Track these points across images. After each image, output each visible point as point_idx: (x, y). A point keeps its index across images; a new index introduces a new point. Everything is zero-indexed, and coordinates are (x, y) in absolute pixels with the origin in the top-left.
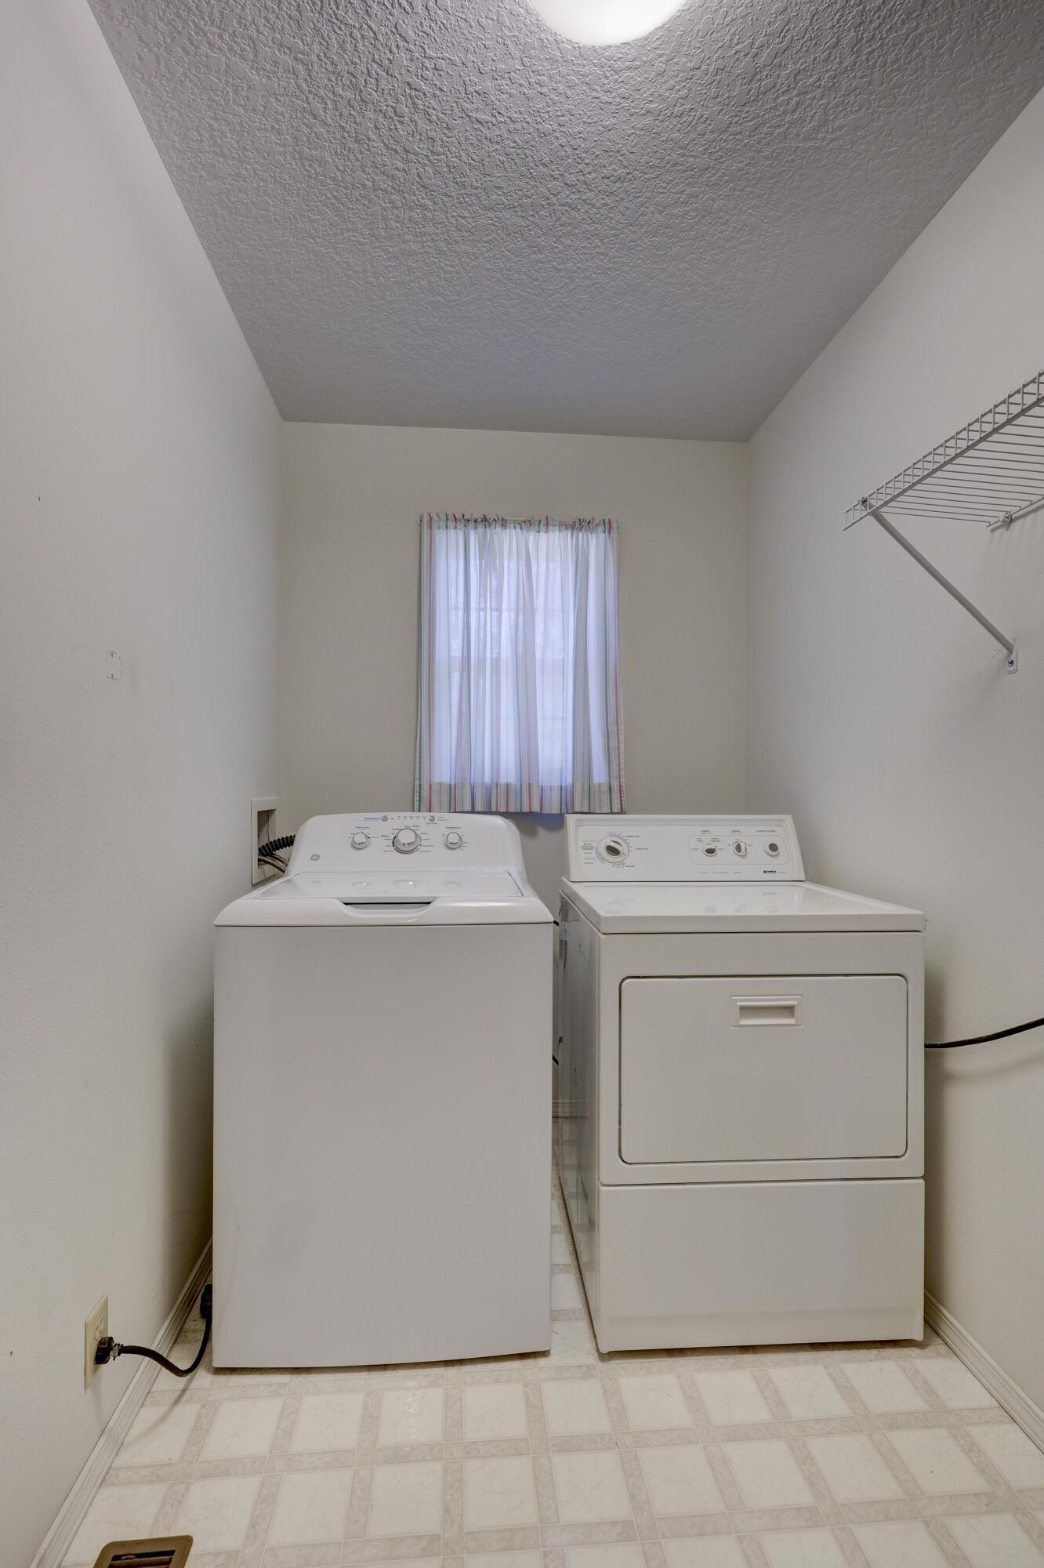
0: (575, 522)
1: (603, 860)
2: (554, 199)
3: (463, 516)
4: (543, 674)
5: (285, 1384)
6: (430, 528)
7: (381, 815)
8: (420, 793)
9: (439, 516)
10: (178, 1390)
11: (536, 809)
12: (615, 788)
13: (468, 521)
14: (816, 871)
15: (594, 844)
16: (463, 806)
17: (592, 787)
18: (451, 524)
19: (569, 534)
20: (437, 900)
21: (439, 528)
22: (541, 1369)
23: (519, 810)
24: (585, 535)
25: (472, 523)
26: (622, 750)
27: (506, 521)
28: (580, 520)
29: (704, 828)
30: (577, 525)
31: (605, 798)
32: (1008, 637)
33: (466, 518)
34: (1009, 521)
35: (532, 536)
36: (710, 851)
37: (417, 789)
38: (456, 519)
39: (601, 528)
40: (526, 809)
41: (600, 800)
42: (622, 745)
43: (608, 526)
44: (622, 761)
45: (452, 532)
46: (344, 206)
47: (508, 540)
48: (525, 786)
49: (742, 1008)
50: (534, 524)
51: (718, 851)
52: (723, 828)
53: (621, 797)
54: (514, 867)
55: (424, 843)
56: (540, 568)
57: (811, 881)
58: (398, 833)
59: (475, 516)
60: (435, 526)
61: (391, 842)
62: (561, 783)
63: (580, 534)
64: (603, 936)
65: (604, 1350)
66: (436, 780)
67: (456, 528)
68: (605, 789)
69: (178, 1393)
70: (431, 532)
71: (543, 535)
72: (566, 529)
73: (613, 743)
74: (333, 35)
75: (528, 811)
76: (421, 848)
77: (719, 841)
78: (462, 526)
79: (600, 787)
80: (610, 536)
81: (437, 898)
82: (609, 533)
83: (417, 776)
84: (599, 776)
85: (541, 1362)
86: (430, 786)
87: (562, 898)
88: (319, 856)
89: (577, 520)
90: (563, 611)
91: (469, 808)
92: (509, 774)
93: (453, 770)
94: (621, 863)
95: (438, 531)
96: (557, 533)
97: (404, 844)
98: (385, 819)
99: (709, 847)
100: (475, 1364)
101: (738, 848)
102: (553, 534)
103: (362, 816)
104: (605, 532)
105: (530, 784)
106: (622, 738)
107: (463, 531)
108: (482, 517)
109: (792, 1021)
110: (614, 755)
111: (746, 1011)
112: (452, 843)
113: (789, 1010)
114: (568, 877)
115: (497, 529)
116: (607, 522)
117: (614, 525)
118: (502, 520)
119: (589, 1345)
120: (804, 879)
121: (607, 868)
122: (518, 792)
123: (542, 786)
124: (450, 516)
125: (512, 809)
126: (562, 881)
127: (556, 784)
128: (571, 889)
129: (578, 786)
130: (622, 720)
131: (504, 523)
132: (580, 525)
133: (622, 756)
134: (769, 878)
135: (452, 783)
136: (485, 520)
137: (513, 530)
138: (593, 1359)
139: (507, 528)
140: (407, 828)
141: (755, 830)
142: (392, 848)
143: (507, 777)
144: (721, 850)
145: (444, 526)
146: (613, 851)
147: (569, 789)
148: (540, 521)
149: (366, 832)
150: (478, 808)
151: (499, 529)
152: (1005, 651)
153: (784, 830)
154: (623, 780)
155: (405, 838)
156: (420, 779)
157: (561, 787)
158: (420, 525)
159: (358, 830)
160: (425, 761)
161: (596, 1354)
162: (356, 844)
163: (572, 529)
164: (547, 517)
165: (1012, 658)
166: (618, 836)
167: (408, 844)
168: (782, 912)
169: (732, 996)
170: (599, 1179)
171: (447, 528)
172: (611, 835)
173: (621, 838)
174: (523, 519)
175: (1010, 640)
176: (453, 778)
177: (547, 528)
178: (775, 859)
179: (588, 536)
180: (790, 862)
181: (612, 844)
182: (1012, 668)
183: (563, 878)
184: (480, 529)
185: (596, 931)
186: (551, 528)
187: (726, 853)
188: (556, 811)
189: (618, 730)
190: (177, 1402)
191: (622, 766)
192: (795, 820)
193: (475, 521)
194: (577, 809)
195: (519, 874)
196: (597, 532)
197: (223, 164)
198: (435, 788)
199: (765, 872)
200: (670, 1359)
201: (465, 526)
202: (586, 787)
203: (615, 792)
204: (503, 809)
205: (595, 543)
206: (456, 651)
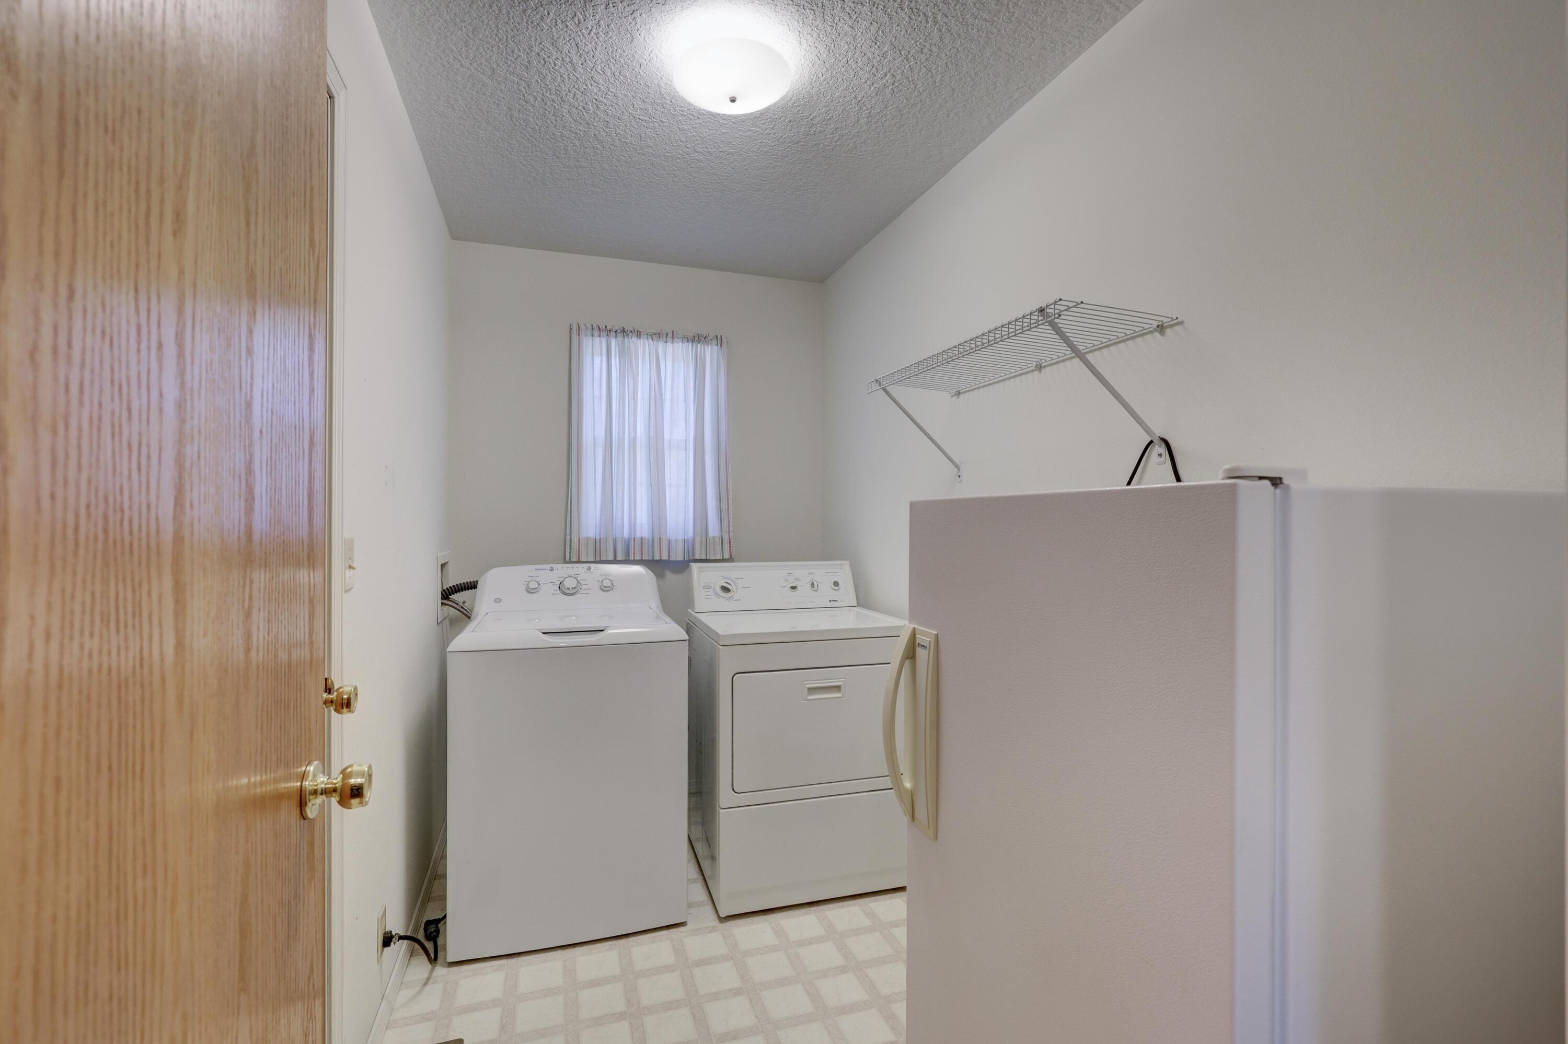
0: (694, 336)
1: (718, 596)
2: (687, 156)
3: (606, 327)
4: (670, 449)
5: (504, 964)
6: (579, 335)
7: (548, 566)
8: (571, 546)
9: (586, 326)
10: (423, 979)
11: (665, 557)
12: (726, 540)
13: (610, 331)
14: (864, 600)
15: (712, 585)
16: (607, 555)
17: (708, 539)
18: (596, 333)
19: (690, 345)
20: (609, 628)
21: (586, 336)
22: (682, 932)
23: (651, 558)
24: (702, 346)
25: (613, 334)
26: (731, 512)
27: (640, 332)
28: (698, 334)
29: (791, 571)
30: (696, 339)
31: (719, 548)
32: (957, 461)
33: (608, 328)
34: (958, 393)
35: (661, 345)
36: (793, 588)
37: (568, 543)
38: (599, 329)
39: (715, 342)
40: (657, 557)
41: (714, 550)
42: (731, 508)
43: (719, 340)
44: (731, 520)
45: (597, 339)
46: (536, 140)
47: (642, 347)
48: (656, 540)
49: (809, 689)
50: (663, 337)
51: (799, 588)
52: (802, 571)
53: (730, 547)
54: (654, 603)
55: (583, 587)
56: (667, 369)
57: (862, 606)
58: (564, 580)
59: (616, 328)
60: (582, 333)
61: (558, 587)
62: (684, 536)
63: (699, 345)
64: (721, 647)
65: (723, 915)
66: (584, 535)
67: (600, 336)
68: (718, 541)
69: (424, 981)
70: (579, 339)
71: (670, 345)
72: (688, 341)
73: (724, 506)
74: (549, 74)
75: (659, 559)
76: (582, 591)
77: (800, 580)
78: (605, 335)
79: (714, 538)
80: (721, 348)
81: (608, 627)
82: (721, 346)
83: (568, 532)
84: (714, 530)
85: (682, 929)
86: (579, 539)
87: (688, 624)
88: (500, 600)
89: (696, 335)
90: (685, 401)
91: (611, 558)
92: (643, 529)
93: (598, 526)
94: (732, 598)
95: (585, 338)
96: (681, 344)
97: (569, 589)
98: (552, 570)
99: (793, 585)
100: (636, 936)
101: (813, 585)
102: (677, 345)
103: (533, 567)
104: (717, 345)
105: (660, 538)
106: (731, 502)
107: (605, 339)
108: (621, 329)
109: (839, 695)
110: (725, 514)
111: (812, 690)
112: (605, 587)
113: (838, 688)
114: (693, 609)
115: (633, 339)
116: (719, 337)
117: (724, 340)
118: (637, 332)
119: (713, 916)
120: (856, 605)
121: (722, 602)
122: (651, 544)
123: (669, 540)
124: (595, 327)
125: (645, 558)
126: (689, 612)
127: (681, 537)
128: (696, 618)
129: (698, 539)
130: (731, 488)
131: (639, 335)
132: (698, 338)
133: (731, 516)
134: (834, 605)
135: (598, 538)
136: (623, 331)
137: (646, 340)
138: (715, 922)
139: (641, 338)
140: (570, 576)
141: (824, 572)
142: (559, 592)
143: (641, 532)
144: (801, 586)
145: (591, 335)
146: (726, 589)
147: (690, 541)
148: (667, 334)
149: (537, 579)
150: (619, 558)
151: (634, 339)
152: (956, 470)
153: (842, 571)
154: (731, 534)
155: (570, 583)
156: (570, 535)
157: (684, 539)
158: (570, 332)
159: (530, 579)
160: (575, 520)
161: (718, 919)
162: (529, 588)
163: (692, 342)
164: (673, 331)
165: (960, 474)
166: (727, 578)
167: (572, 588)
168: (842, 626)
169: (802, 682)
170: (719, 806)
171: (592, 336)
172: (724, 578)
173: (731, 580)
174: (654, 332)
175: (958, 463)
176: (597, 533)
177: (673, 340)
178: (836, 592)
179: (704, 347)
180: (847, 594)
181: (725, 585)
182: (960, 480)
183: (689, 610)
184: (620, 338)
185: (717, 644)
186: (676, 340)
187: (805, 589)
188: (680, 558)
189: (728, 496)
190: (425, 984)
191: (731, 524)
192: (851, 567)
193: (616, 332)
194: (697, 557)
195: (657, 607)
196: (711, 345)
197: (451, 112)
198: (582, 542)
199: (830, 601)
200: (765, 916)
201: (607, 335)
202: (704, 539)
203: (726, 543)
204: (638, 558)
205: (710, 352)
206: (601, 432)
